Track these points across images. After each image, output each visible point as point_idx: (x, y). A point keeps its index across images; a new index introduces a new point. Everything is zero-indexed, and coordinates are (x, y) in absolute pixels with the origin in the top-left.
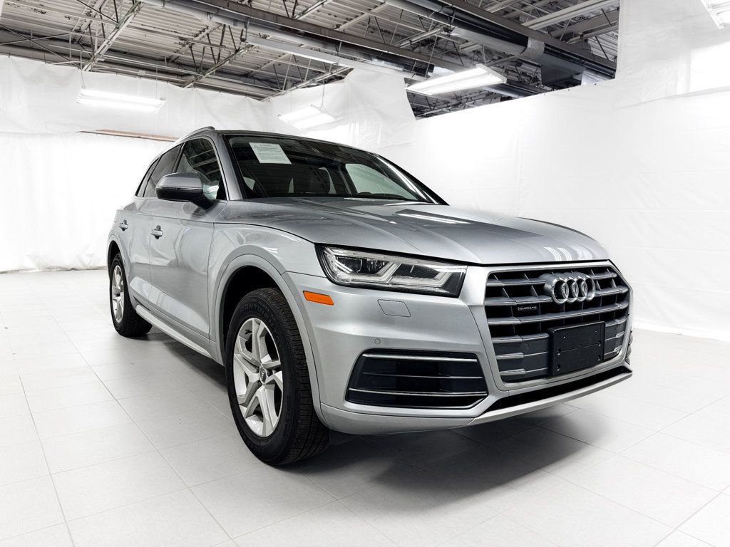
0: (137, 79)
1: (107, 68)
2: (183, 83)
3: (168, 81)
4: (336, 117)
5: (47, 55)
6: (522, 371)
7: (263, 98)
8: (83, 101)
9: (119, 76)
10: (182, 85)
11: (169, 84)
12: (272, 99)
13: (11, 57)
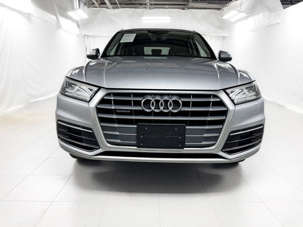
0: (166, 9)
1: (154, 7)
2: (184, 8)
3: (178, 8)
4: (247, 14)
5: (136, 6)
6: (119, 141)
7: (221, 9)
8: (143, 22)
9: (160, 9)
10: (183, 9)
11: (179, 10)
12: (225, 8)
13: (125, 9)
